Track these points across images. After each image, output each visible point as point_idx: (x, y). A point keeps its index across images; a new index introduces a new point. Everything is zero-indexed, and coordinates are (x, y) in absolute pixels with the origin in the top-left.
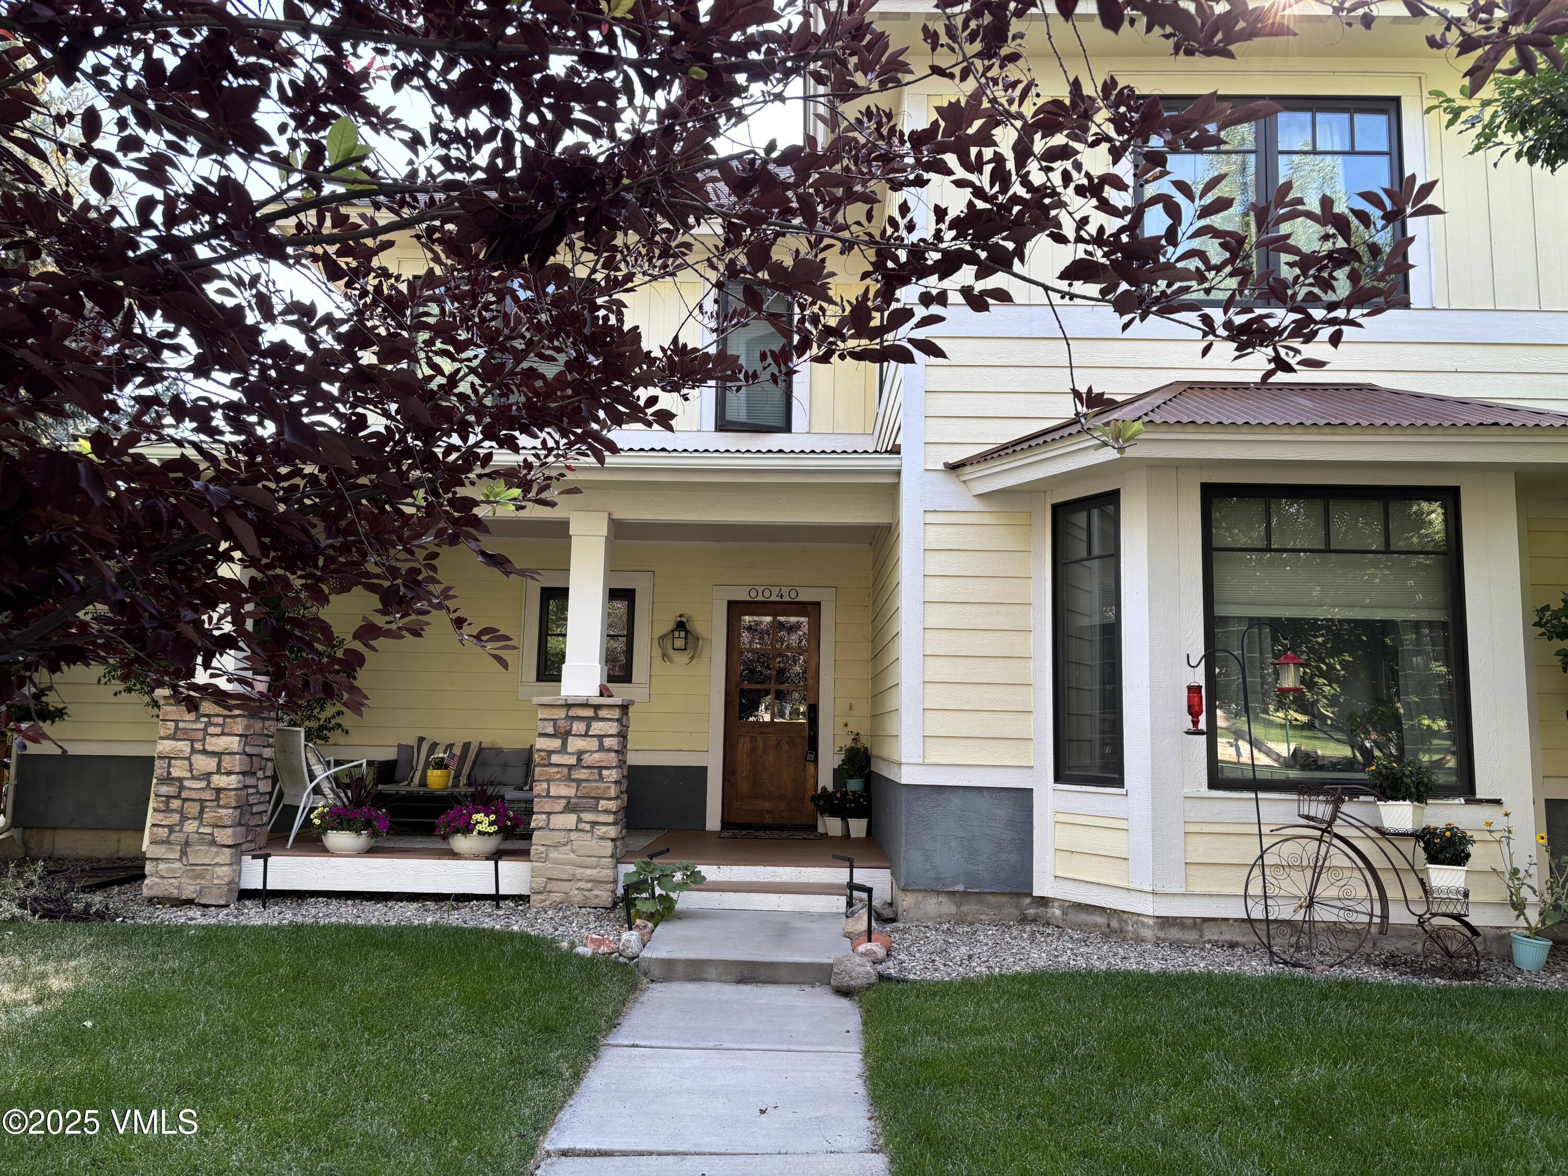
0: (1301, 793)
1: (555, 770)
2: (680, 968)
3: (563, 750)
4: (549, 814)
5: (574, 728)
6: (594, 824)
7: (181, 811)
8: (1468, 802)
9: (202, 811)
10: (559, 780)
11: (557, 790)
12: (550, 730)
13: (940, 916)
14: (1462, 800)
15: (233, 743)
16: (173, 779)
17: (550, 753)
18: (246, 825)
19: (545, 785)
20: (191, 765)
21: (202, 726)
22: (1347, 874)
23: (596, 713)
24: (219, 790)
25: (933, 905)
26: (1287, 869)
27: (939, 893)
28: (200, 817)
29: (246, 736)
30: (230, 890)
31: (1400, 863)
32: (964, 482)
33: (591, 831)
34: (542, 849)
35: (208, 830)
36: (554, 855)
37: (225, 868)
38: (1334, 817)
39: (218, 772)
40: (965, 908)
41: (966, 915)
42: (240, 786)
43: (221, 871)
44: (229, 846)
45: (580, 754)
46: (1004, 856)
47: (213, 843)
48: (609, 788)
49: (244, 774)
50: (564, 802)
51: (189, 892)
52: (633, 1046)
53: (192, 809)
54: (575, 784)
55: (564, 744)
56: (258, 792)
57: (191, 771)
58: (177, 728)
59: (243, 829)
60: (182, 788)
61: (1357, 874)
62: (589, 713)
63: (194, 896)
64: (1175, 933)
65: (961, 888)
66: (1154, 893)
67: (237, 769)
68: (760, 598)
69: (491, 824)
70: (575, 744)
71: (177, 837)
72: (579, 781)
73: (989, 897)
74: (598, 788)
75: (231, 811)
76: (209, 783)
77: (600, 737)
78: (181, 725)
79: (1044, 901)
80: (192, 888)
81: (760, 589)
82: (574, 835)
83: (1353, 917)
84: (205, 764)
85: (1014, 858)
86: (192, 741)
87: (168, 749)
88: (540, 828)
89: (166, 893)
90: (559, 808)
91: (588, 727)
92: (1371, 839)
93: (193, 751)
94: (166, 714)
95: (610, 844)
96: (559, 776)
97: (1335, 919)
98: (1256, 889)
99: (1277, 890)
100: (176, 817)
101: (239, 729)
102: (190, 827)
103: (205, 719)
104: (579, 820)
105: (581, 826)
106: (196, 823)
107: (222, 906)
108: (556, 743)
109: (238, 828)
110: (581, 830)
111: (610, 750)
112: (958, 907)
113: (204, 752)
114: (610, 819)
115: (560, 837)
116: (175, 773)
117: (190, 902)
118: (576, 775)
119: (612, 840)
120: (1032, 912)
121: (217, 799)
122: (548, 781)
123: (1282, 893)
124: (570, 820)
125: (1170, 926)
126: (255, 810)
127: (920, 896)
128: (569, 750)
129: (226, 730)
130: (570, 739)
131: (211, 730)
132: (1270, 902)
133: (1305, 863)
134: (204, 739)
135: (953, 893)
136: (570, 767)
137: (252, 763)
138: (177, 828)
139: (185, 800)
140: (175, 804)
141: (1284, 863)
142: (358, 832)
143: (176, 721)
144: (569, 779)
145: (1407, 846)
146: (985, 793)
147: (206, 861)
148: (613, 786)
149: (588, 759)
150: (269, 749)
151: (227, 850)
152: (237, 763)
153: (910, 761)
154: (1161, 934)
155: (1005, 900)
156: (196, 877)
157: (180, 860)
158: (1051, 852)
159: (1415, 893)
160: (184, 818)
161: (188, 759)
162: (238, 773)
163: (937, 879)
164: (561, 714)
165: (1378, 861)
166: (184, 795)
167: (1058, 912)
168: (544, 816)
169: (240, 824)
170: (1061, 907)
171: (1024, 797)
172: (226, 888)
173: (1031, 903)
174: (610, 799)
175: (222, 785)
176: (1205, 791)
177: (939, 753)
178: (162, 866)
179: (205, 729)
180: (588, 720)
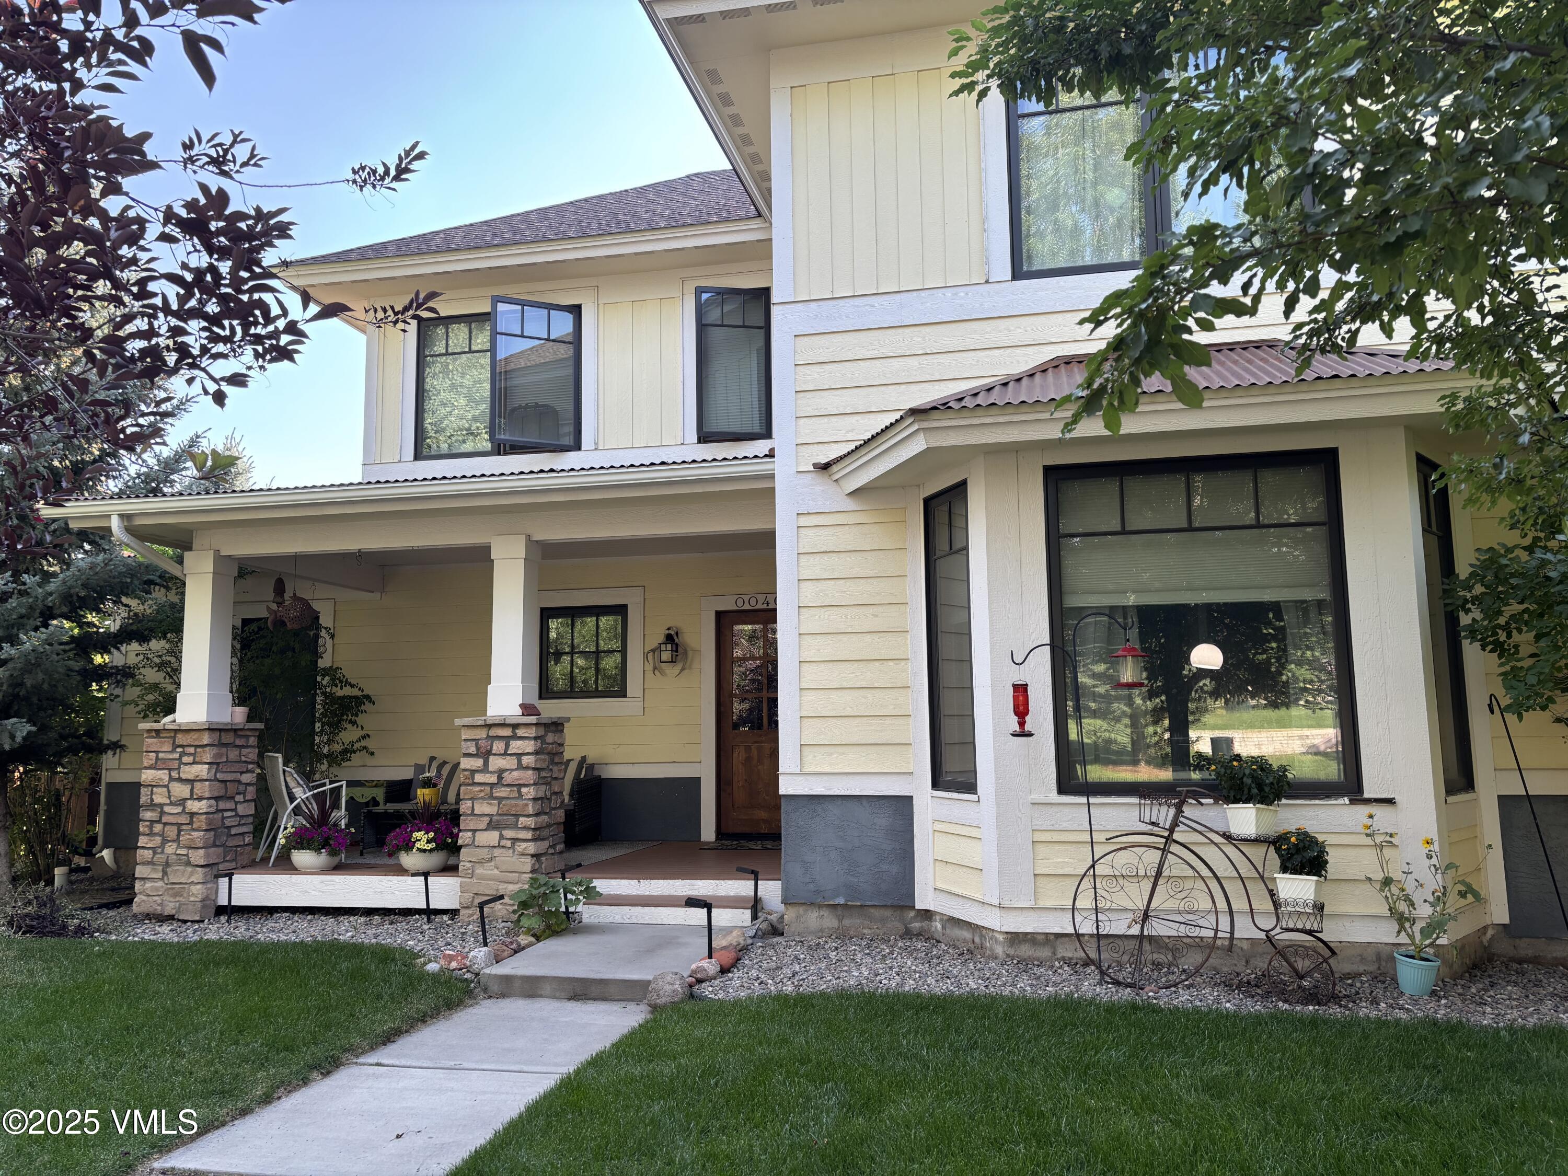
0: (1142, 796)
1: (478, 788)
2: (517, 984)
3: (485, 769)
4: (474, 831)
5: (495, 748)
6: (515, 840)
7: (162, 835)
8: (1352, 802)
9: (179, 835)
10: (482, 798)
11: (482, 808)
12: (473, 750)
13: (822, 930)
14: (1347, 800)
15: (202, 770)
16: (156, 805)
17: (473, 772)
18: (223, 845)
19: (469, 803)
20: (169, 792)
21: (177, 756)
22: (1189, 884)
23: (514, 732)
24: (192, 815)
25: (814, 919)
26: (1121, 881)
27: (820, 906)
28: (177, 840)
29: (218, 764)
30: (204, 907)
31: (1246, 870)
32: (836, 481)
33: (512, 847)
34: (468, 865)
35: (183, 851)
36: (479, 871)
37: (199, 887)
38: (1175, 824)
39: (191, 798)
40: (846, 922)
41: (848, 929)
42: (212, 810)
43: (197, 889)
44: (202, 866)
45: (500, 773)
46: (885, 867)
47: (188, 863)
48: (527, 805)
49: (217, 799)
50: (487, 819)
51: (169, 910)
52: (378, 1064)
53: (171, 832)
54: (496, 802)
55: (486, 763)
56: (237, 815)
57: (169, 797)
58: (157, 758)
59: (221, 850)
60: (162, 813)
61: (1200, 884)
62: (507, 732)
63: (174, 912)
64: (1025, 951)
65: (841, 901)
66: (1001, 907)
67: (207, 795)
68: (747, 607)
69: (428, 842)
70: (496, 763)
71: (160, 858)
72: (500, 799)
73: (872, 910)
74: (516, 805)
75: (202, 833)
76: (184, 808)
77: (519, 756)
78: (161, 755)
79: (927, 914)
80: (172, 905)
81: (746, 598)
82: (497, 852)
83: (1196, 932)
84: (179, 790)
85: (895, 869)
86: (170, 770)
87: (150, 778)
88: (467, 845)
89: (151, 910)
90: (483, 825)
91: (507, 746)
92: (1216, 844)
93: (171, 779)
94: (148, 746)
95: (528, 860)
96: (482, 794)
97: (1175, 934)
98: (1085, 901)
99: (1109, 904)
100: (158, 840)
101: (208, 757)
102: (170, 849)
103: (179, 750)
104: (502, 837)
105: (503, 843)
106: (175, 845)
107: (198, 922)
108: (478, 763)
109: (212, 850)
110: (503, 847)
111: (527, 768)
112: (840, 921)
113: (180, 780)
114: (529, 835)
115: (484, 853)
116: (158, 800)
117: (171, 918)
118: (497, 793)
119: (533, 856)
120: (916, 925)
121: (191, 823)
122: (472, 799)
123: (1114, 906)
124: (492, 837)
125: (1020, 942)
126: (233, 831)
127: (801, 910)
128: (491, 769)
129: (197, 759)
130: (491, 758)
131: (185, 759)
132: (1101, 917)
133: (1141, 873)
134: (179, 768)
135: (834, 906)
136: (492, 785)
137: (226, 788)
138: (159, 850)
139: (165, 824)
140: (158, 828)
141: (1117, 873)
142: (318, 850)
143: (157, 752)
144: (492, 797)
145: (1256, 853)
146: (864, 802)
147: (183, 880)
148: (531, 803)
149: (508, 778)
150: (249, 775)
151: (199, 869)
152: (207, 789)
153: (788, 771)
154: (1011, 951)
155: (888, 913)
156: (175, 895)
157: (162, 879)
158: (932, 861)
159: (1263, 904)
160: (165, 841)
161: (167, 786)
162: (208, 799)
163: (817, 892)
164: (482, 734)
165: (1224, 869)
166: (164, 819)
167: (939, 926)
168: (470, 834)
169: (214, 845)
170: (941, 920)
171: (903, 804)
172: (199, 905)
173: (916, 917)
174: (528, 816)
175: (195, 810)
176: (1054, 796)
177: (816, 762)
178: (148, 885)
179: (180, 759)
180: (507, 739)
